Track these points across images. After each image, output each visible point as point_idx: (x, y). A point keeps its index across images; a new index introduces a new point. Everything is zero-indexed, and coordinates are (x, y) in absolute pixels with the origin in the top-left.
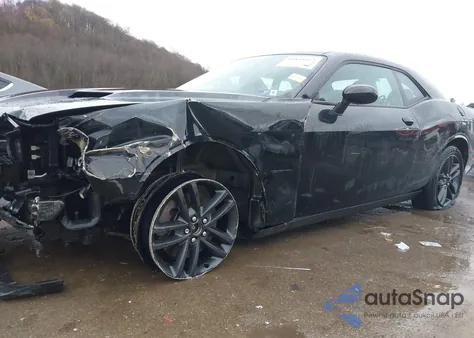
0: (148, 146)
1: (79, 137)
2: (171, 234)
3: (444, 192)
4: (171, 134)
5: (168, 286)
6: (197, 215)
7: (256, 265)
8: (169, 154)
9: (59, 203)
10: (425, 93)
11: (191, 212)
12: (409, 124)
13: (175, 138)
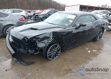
0: (47, 41)
1: (36, 40)
2: (50, 53)
3: (98, 38)
4: (51, 38)
5: (50, 61)
6: (54, 50)
7: (64, 57)
8: (50, 41)
9: (34, 51)
10: (96, 19)
11: (53, 49)
12: (92, 27)
13: (51, 39)
